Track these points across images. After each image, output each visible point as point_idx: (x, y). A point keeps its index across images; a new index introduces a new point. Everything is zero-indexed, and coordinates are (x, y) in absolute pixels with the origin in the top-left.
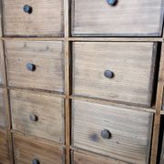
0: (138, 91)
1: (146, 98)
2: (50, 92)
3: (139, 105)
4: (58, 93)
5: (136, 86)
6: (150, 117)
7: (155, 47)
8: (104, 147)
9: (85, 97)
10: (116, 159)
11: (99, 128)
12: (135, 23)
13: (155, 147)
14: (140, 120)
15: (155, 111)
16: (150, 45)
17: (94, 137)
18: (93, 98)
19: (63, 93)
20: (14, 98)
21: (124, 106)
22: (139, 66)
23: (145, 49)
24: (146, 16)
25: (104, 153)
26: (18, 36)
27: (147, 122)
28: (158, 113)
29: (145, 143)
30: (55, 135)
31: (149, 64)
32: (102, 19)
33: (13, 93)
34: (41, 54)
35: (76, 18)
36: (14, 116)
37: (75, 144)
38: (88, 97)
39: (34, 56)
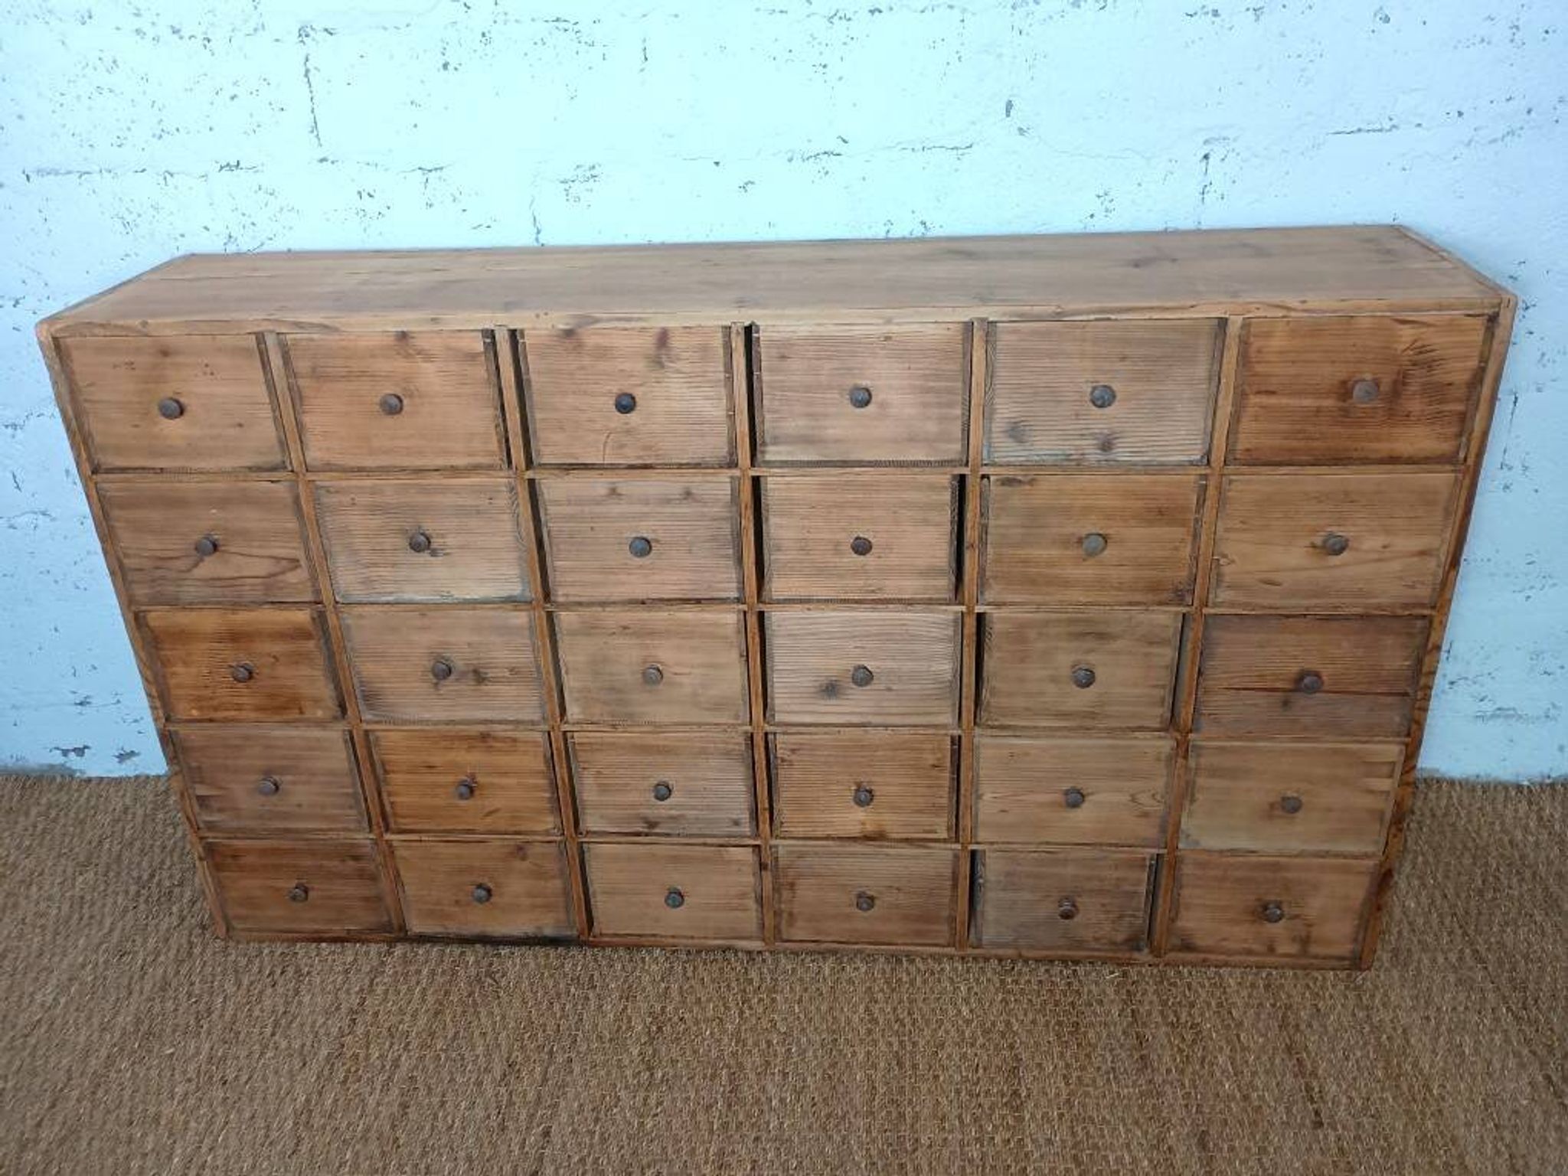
0: (929, 572)
1: (944, 584)
2: (698, 601)
3: (930, 602)
4: (723, 601)
5: (921, 563)
6: (955, 621)
7: (955, 483)
8: (855, 705)
9: (801, 601)
10: (886, 726)
11: (838, 665)
12: (912, 440)
13: (969, 679)
14: (936, 632)
15: (963, 608)
16: (944, 479)
17: (831, 689)
18: (819, 601)
19: (738, 600)
20: (573, 633)
21: (900, 607)
22: (926, 522)
23: (932, 487)
24: (932, 427)
25: (855, 719)
26: (586, 467)
27: (950, 632)
28: (970, 611)
29: (949, 677)
30: (718, 706)
31: (946, 516)
32: (835, 429)
33: (566, 619)
34: (668, 509)
35: (769, 423)
36: (570, 682)
37: (778, 718)
38: (808, 601)
39: (644, 516)
